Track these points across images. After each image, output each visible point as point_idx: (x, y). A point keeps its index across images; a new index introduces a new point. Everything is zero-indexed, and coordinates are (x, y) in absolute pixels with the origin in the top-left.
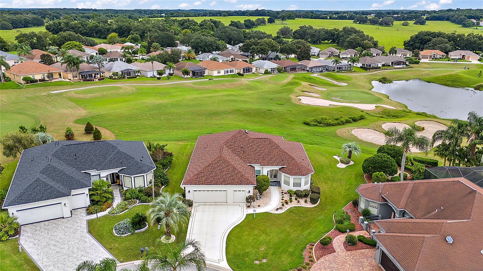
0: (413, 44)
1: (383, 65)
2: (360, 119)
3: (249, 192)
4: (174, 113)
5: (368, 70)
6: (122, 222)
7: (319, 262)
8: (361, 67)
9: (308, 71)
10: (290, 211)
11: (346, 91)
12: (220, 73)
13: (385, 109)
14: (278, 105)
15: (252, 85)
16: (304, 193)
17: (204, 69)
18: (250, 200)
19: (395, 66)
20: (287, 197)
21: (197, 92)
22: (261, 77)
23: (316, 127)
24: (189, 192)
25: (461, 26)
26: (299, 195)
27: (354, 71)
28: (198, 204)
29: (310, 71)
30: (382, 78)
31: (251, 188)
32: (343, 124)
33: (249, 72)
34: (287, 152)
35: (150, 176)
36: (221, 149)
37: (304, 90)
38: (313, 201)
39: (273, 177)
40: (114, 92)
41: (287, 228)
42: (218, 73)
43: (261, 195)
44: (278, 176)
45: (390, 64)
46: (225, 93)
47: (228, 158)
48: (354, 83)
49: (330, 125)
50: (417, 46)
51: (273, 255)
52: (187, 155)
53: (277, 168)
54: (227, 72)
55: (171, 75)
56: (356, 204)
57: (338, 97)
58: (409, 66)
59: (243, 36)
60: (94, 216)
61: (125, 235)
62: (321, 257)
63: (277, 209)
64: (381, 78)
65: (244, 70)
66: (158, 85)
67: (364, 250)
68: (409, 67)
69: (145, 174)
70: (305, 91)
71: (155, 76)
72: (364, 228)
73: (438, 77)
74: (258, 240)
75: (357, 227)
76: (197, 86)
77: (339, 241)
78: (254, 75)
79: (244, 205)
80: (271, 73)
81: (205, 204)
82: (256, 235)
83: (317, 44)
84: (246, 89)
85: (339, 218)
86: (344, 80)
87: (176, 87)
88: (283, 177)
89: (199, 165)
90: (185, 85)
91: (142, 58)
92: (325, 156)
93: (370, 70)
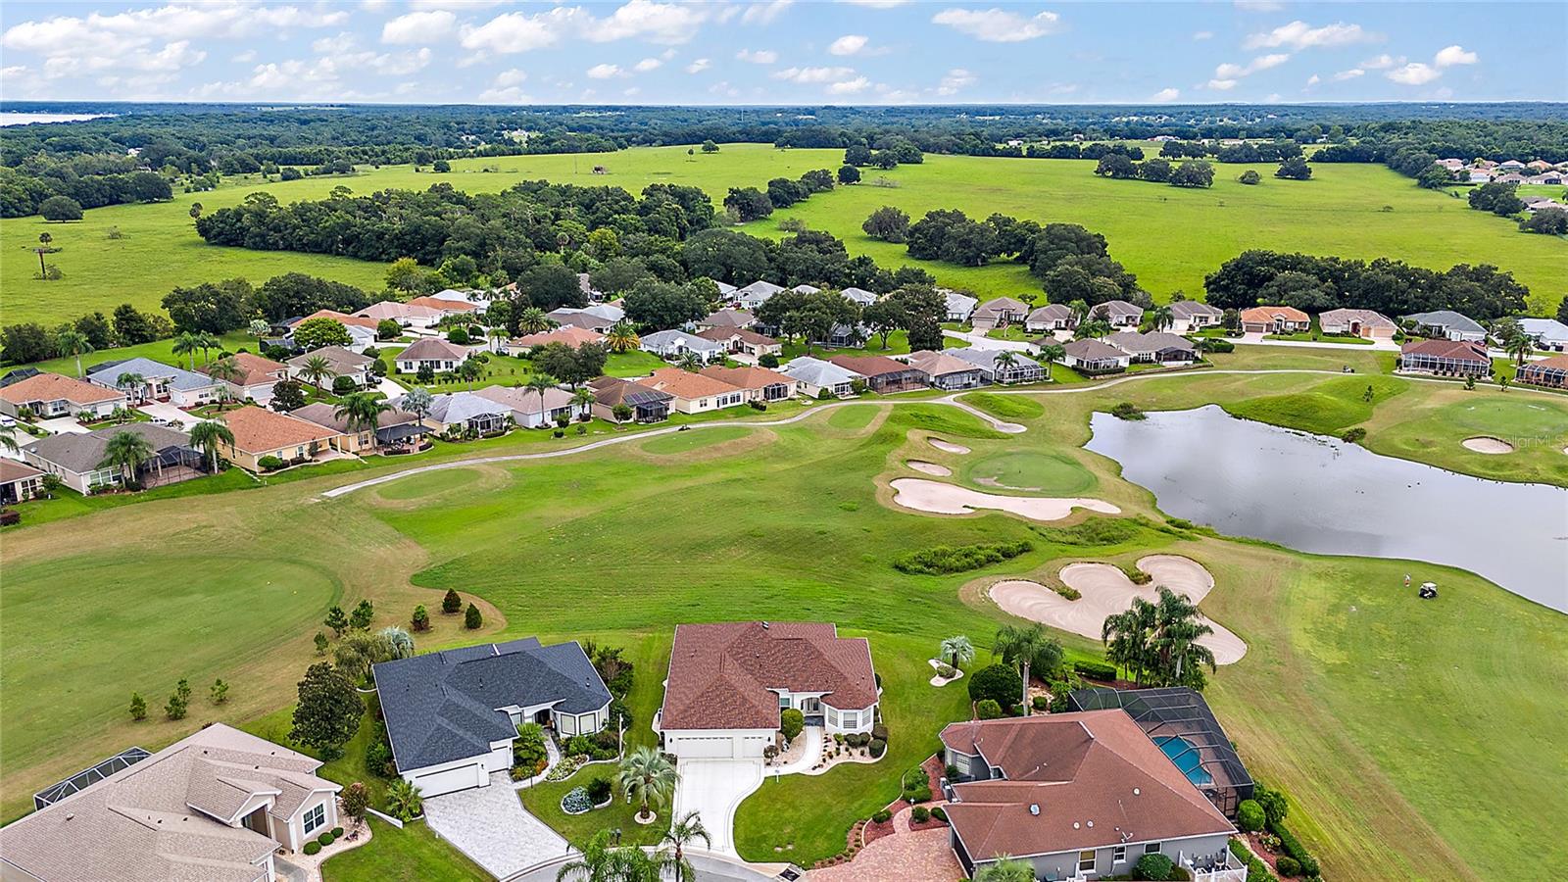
0: (1228, 284)
1: (1134, 361)
2: (1021, 552)
3: (769, 739)
4: (612, 548)
5: (1092, 378)
6: (573, 793)
7: (868, 847)
8: (1074, 368)
9: (932, 384)
10: (835, 770)
11: (1018, 454)
12: (705, 405)
13: (1091, 515)
14: (843, 514)
15: (785, 444)
16: (859, 740)
17: (667, 400)
18: (770, 753)
19: (1164, 363)
20: (832, 747)
21: (653, 476)
22: (809, 413)
23: (920, 575)
24: (671, 741)
25: (1416, 181)
26: (854, 742)
27: (1055, 382)
28: (685, 761)
29: (937, 384)
30: (1121, 406)
31: (772, 733)
32: (981, 566)
33: (779, 396)
34: (835, 665)
35: (603, 714)
36: (722, 660)
37: (911, 458)
38: (875, 753)
39: (811, 708)
40: (466, 487)
41: (828, 799)
42: (701, 406)
43: (789, 743)
44: (820, 708)
45: (1153, 357)
46: (722, 475)
47: (734, 680)
48: (1043, 426)
49: (951, 569)
50: (1239, 293)
51: (802, 839)
52: (655, 663)
53: (817, 695)
54: (725, 401)
55: (584, 418)
56: (941, 755)
57: (992, 477)
58: (1202, 361)
59: (765, 259)
60: (526, 783)
61: (581, 812)
62: (873, 840)
63: (815, 768)
64: (1119, 403)
65: (766, 392)
66: (559, 457)
67: (936, 830)
68: (1201, 364)
69: (596, 712)
70: (914, 461)
71: (546, 425)
72: (946, 797)
73: (1262, 402)
74: (781, 818)
75: (936, 794)
76: (653, 456)
77: (902, 817)
78: (793, 406)
79: (762, 760)
80: (835, 397)
81: (697, 760)
82: (779, 810)
83: (977, 265)
84: (770, 458)
85: (910, 781)
86: (1019, 415)
87: (601, 459)
88: (827, 710)
89: (684, 693)
90: (624, 453)
91: (497, 352)
92: (913, 661)
93: (1098, 377)
